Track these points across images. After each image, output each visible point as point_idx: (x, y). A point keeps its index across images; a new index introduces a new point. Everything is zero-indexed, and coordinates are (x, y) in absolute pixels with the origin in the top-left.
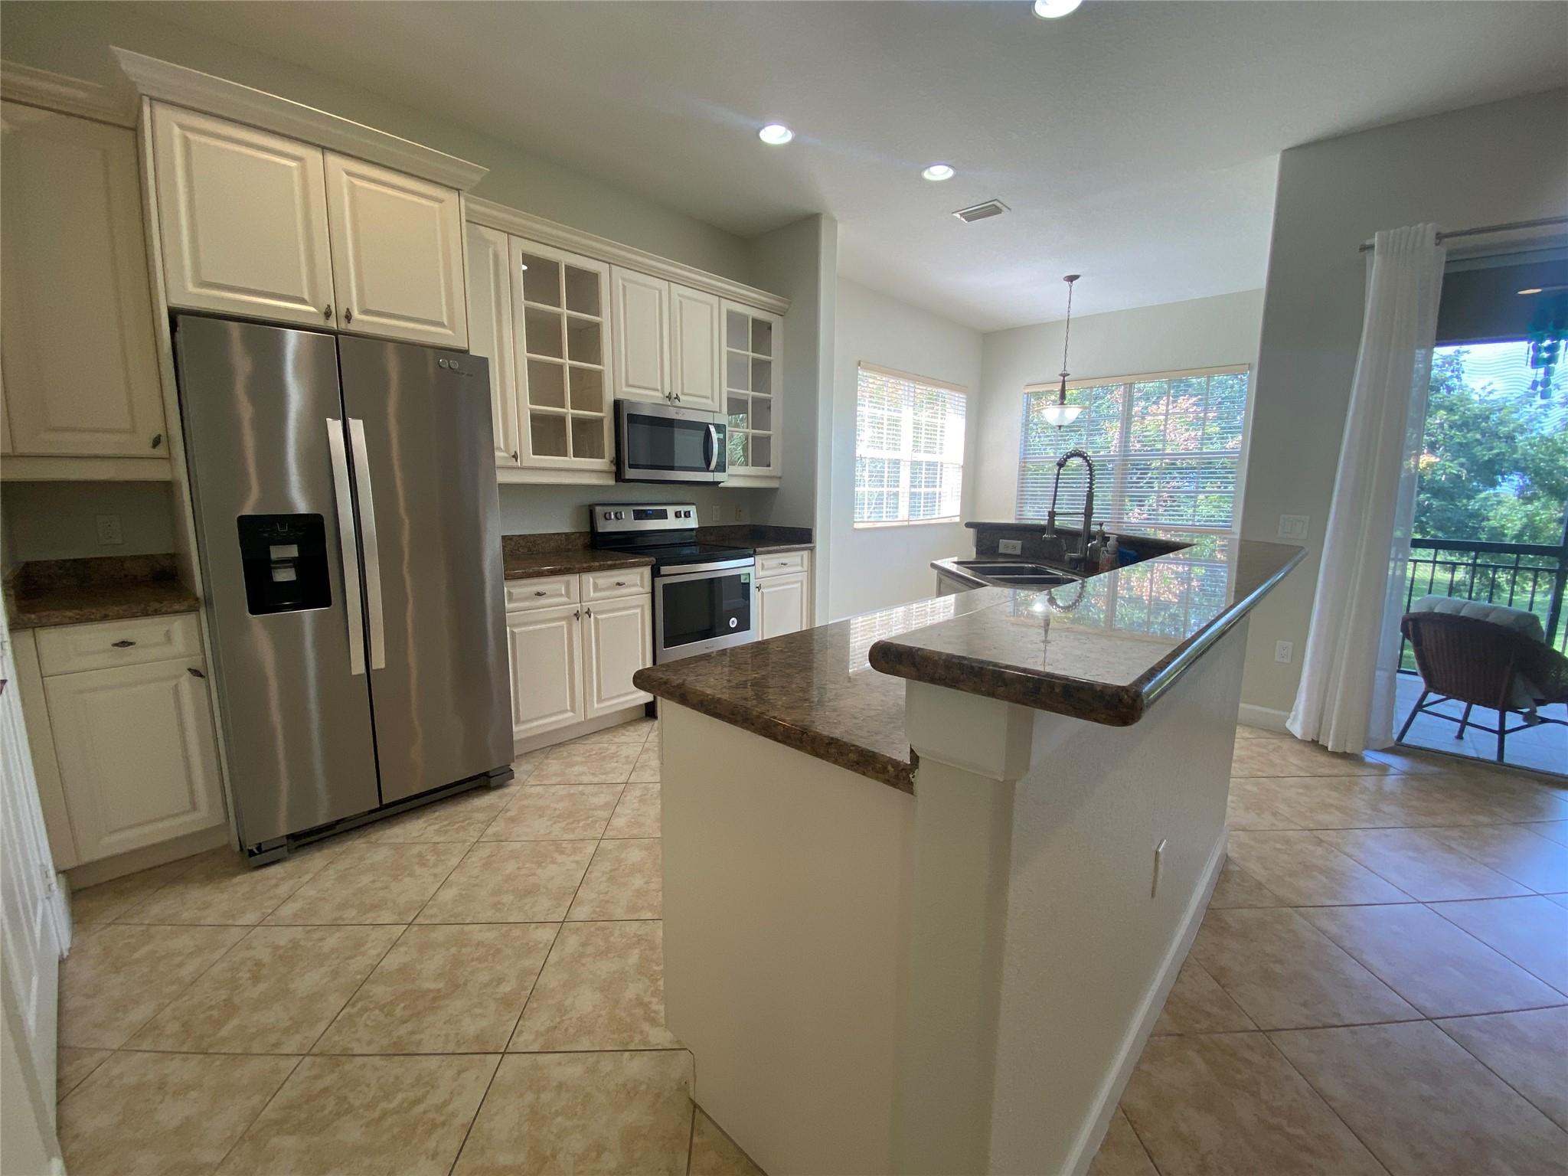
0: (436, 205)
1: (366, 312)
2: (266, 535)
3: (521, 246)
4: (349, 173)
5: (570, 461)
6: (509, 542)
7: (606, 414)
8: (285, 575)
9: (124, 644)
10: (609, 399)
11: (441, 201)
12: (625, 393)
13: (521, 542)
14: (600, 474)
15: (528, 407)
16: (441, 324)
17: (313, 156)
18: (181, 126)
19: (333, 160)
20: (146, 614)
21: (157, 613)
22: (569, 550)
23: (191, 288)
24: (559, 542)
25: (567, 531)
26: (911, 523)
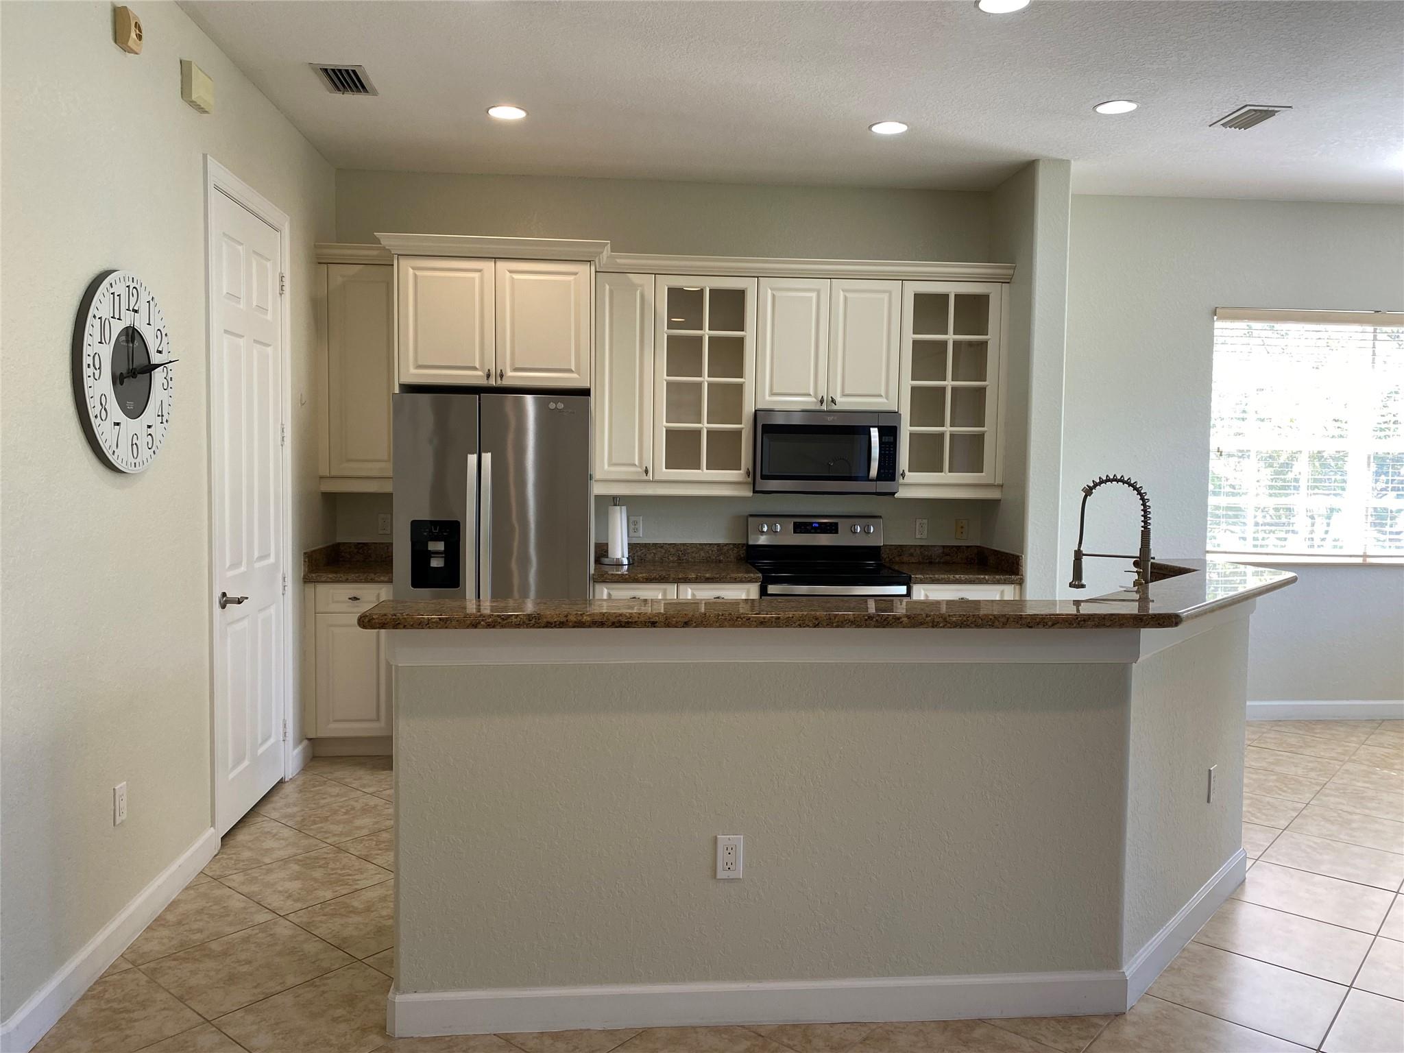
0: (571, 278)
1: (516, 370)
2: (425, 534)
3: (666, 283)
4: (511, 272)
5: (704, 473)
6: (659, 549)
7: (745, 426)
8: (436, 563)
9: (355, 599)
10: (749, 408)
11: (576, 274)
12: (768, 401)
13: (672, 550)
14: (733, 486)
15: (663, 424)
16: (570, 371)
17: (488, 266)
18: (413, 268)
19: (501, 265)
20: (367, 581)
21: (373, 581)
22: (720, 561)
23: (413, 371)
24: (710, 552)
25: (721, 541)
26: (1370, 560)
